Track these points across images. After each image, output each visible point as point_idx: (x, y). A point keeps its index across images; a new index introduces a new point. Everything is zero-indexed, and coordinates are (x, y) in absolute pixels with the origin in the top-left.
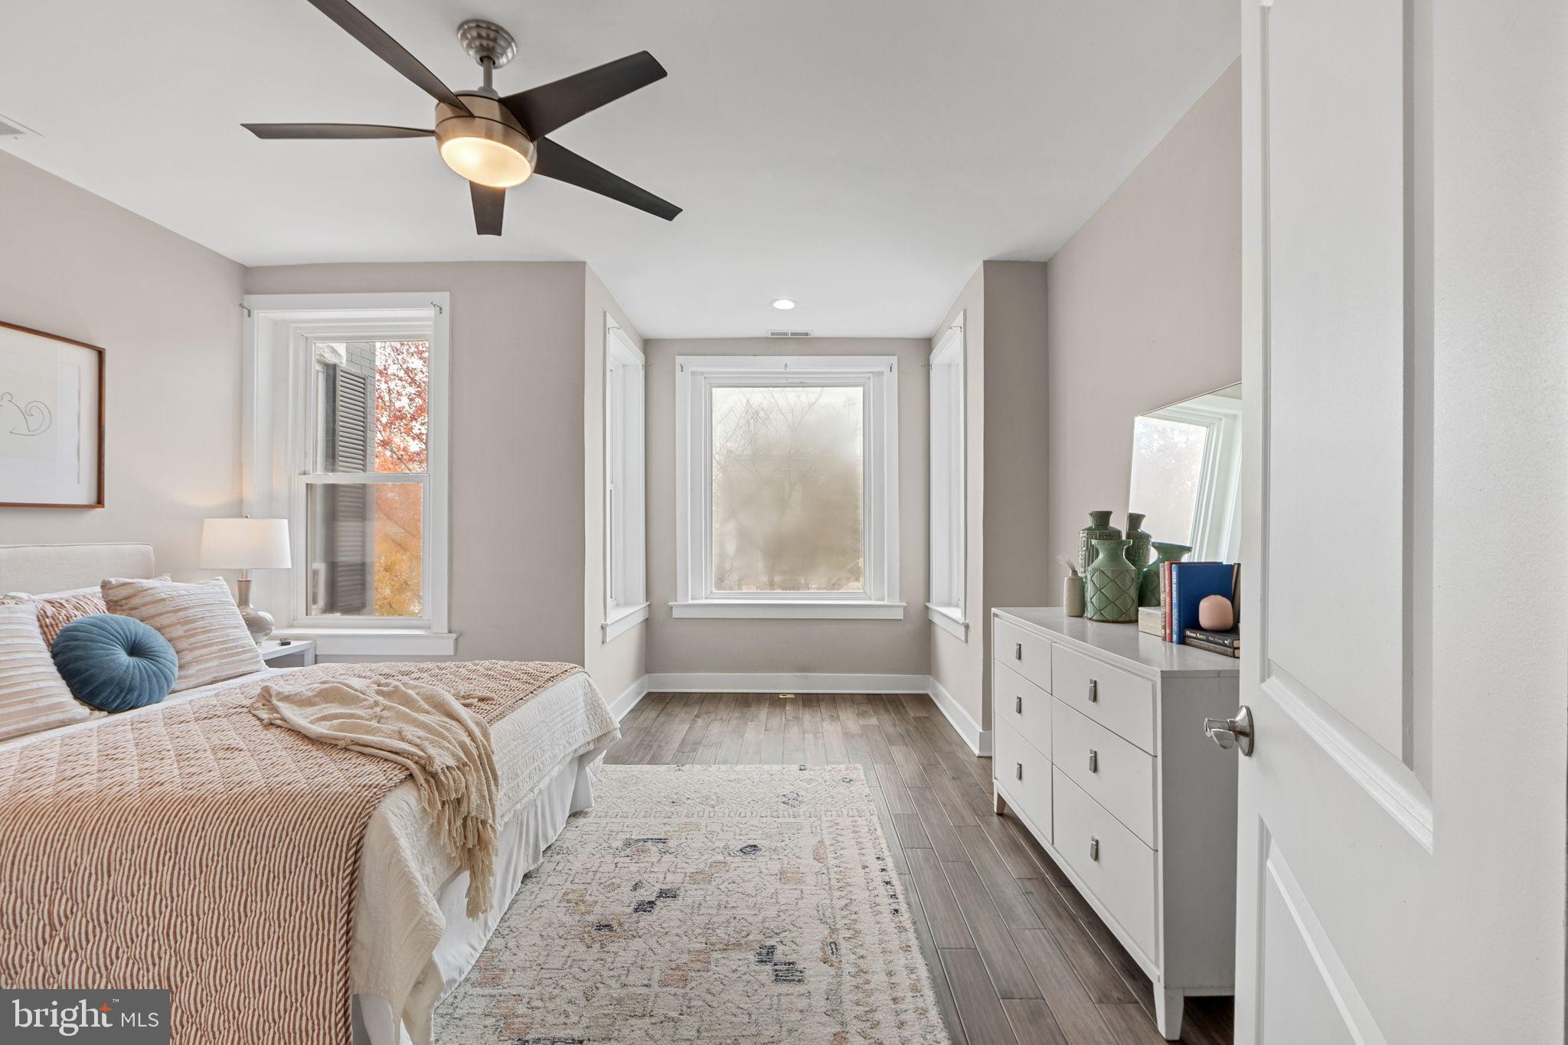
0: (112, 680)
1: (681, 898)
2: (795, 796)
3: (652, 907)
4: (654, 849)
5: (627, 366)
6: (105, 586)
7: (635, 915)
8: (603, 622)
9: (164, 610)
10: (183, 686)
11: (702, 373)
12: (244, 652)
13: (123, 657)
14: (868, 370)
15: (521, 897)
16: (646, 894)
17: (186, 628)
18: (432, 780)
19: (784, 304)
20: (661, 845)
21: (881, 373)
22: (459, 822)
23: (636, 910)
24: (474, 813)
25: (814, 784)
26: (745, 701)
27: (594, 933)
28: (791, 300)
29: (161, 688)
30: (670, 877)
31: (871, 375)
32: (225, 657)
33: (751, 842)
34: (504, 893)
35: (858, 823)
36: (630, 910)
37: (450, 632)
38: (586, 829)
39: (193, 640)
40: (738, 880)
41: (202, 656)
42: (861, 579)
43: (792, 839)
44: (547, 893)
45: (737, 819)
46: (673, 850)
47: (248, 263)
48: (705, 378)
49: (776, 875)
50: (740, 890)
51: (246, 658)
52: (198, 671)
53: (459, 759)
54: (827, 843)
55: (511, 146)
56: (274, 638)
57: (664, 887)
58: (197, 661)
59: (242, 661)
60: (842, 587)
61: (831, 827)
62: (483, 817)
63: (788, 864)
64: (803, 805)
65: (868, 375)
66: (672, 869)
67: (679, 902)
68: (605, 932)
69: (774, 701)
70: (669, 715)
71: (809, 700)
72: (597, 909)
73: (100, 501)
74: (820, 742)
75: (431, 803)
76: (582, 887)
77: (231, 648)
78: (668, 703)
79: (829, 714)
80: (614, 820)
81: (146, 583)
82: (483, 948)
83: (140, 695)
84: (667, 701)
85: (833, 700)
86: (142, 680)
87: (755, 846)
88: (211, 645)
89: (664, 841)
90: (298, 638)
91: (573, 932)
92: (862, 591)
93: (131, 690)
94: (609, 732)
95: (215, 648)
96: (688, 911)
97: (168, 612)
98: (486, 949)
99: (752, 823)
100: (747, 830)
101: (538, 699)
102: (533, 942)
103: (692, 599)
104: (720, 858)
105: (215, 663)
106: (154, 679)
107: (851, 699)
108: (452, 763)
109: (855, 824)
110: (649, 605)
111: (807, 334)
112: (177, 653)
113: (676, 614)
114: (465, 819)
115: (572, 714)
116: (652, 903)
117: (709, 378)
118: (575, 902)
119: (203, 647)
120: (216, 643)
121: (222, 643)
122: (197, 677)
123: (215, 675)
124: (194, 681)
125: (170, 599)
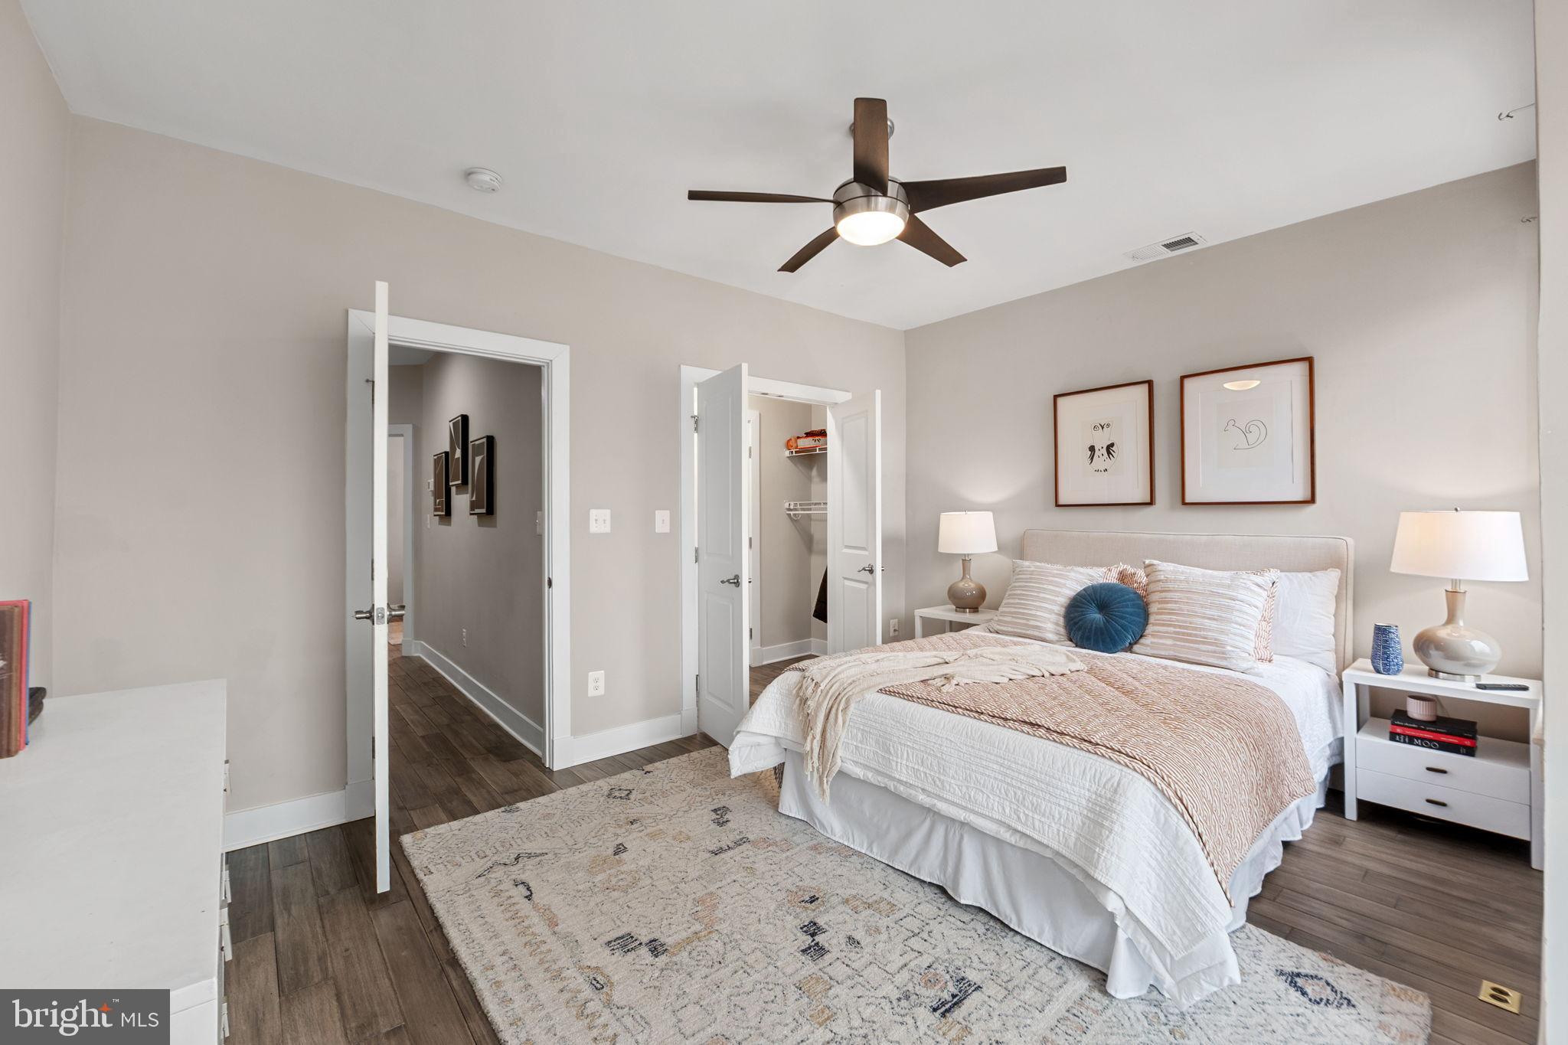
41: (1159, 632)
51: (1204, 649)
52: (1152, 643)
59: (1197, 649)
73: (1312, 500)
77: (1190, 635)
95: (1172, 629)
105: (1169, 642)
119: (1163, 625)
120: (1175, 626)
121: (1180, 627)
122: (1152, 648)
123: (1172, 653)
124: (1149, 651)
125: (1166, 581)
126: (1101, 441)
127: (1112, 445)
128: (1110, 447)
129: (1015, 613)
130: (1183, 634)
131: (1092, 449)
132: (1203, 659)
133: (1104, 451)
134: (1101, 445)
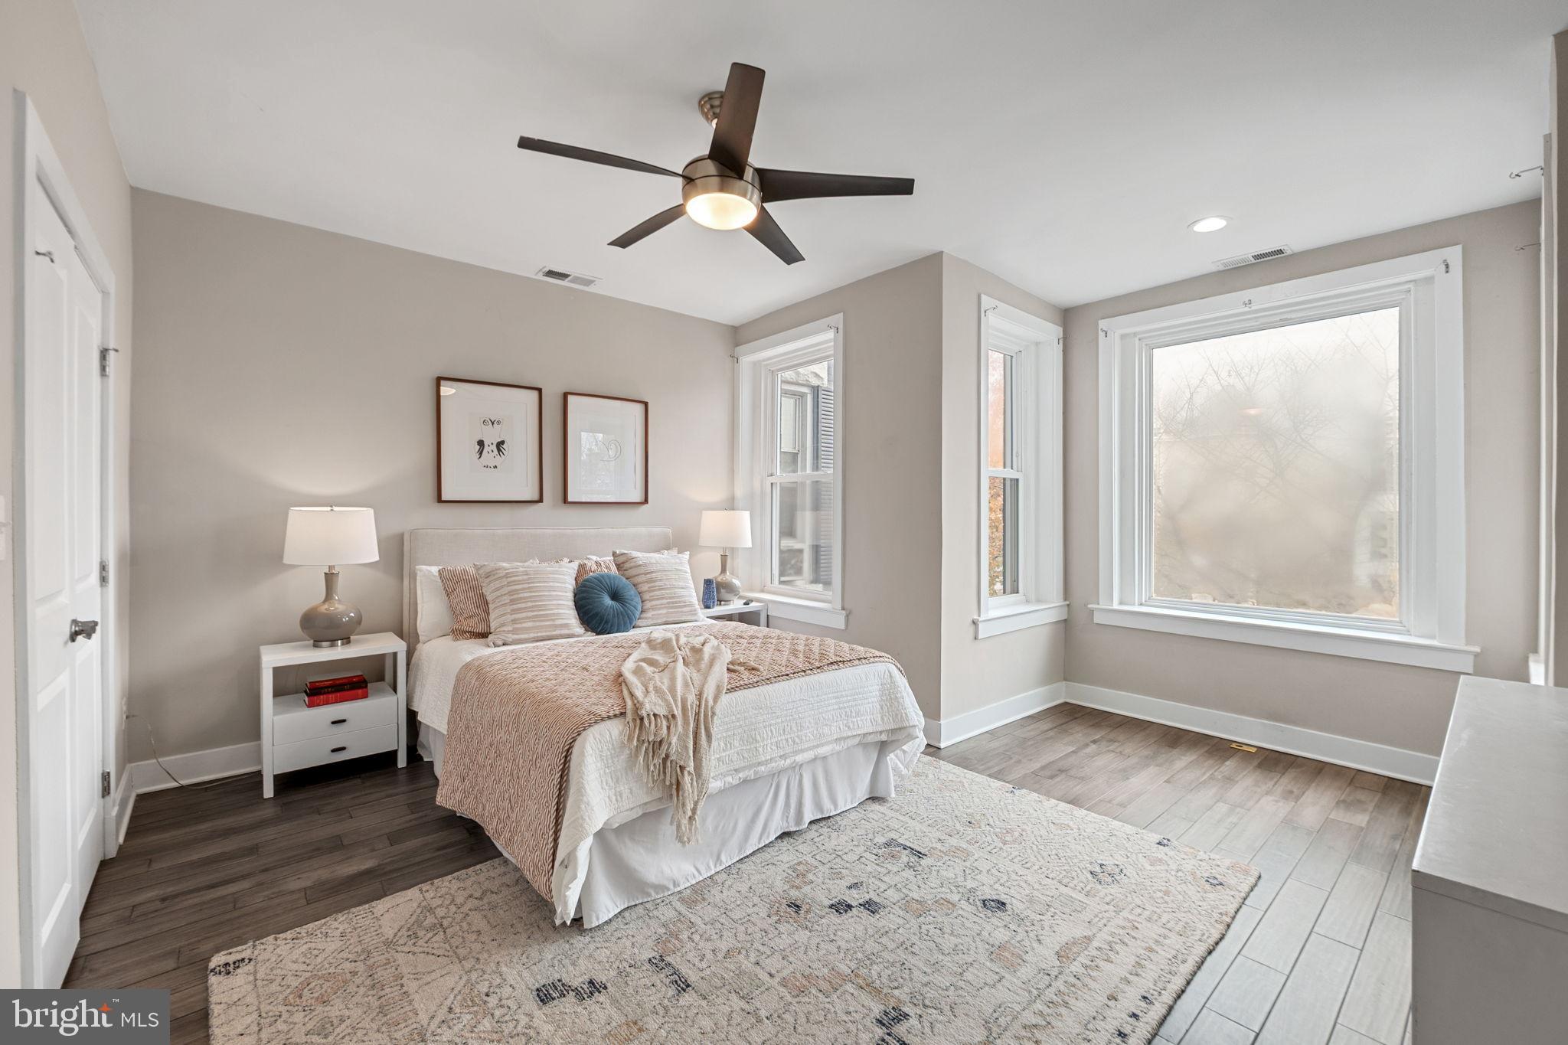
0: (597, 614)
1: (878, 916)
2: (1117, 871)
3: (846, 911)
4: (905, 857)
5: (1040, 343)
6: (614, 554)
7: (828, 910)
8: (976, 617)
9: (641, 572)
10: (644, 624)
11: (1135, 334)
12: (685, 606)
13: (607, 601)
14: (1403, 279)
15: (769, 850)
16: (854, 897)
17: (650, 585)
18: (638, 721)
19: (1211, 224)
20: (914, 859)
21: (1430, 280)
22: (658, 761)
23: (831, 906)
24: (673, 757)
25: (1158, 868)
26: (1174, 738)
27: (784, 906)
28: (1218, 216)
29: (625, 623)
30: (891, 892)
31: (1411, 286)
32: (672, 608)
33: (1003, 898)
34: (746, 837)
35: (1167, 942)
36: (828, 903)
37: (843, 609)
38: (871, 815)
39: (652, 594)
40: (947, 930)
41: (656, 605)
42: (1396, 600)
43: (1056, 917)
44: (787, 854)
45: (1017, 867)
46: (920, 869)
47: (736, 323)
48: (1140, 340)
49: (993, 946)
50: (938, 940)
52: (653, 615)
53: (670, 710)
54: (1095, 944)
55: (728, 193)
56: (741, 597)
57: (876, 899)
58: (653, 608)
59: (682, 612)
60: (1357, 610)
61: (1123, 928)
62: (682, 763)
63: (1018, 942)
64: (1116, 886)
65: (1406, 286)
66: (899, 886)
67: (873, 919)
68: (791, 911)
69: (1218, 748)
70: (1066, 731)
71: (1272, 762)
72: (807, 889)
73: (646, 501)
74: (1233, 819)
75: (630, 739)
76: (816, 863)
77: (676, 602)
78: (1076, 718)
79: (1289, 787)
80: (902, 818)
81: (635, 554)
82: (709, 875)
83: (612, 626)
84: (1076, 716)
85: (1317, 771)
86: (614, 616)
87: (1003, 904)
88: (663, 598)
89: (920, 855)
90: (758, 600)
91: (772, 897)
92: (1398, 619)
93: (607, 622)
94: (905, 728)
95: (665, 601)
96: (871, 931)
97: (642, 574)
98: (710, 877)
99: (1029, 878)
100: (1015, 883)
101: (807, 678)
102: (740, 889)
103: (1121, 603)
104: (955, 898)
105: (664, 611)
106: (621, 617)
107: (1350, 779)
108: (662, 711)
109: (1161, 939)
110: (1068, 605)
111: (1280, 252)
112: (642, 602)
113: (1098, 618)
114: (665, 760)
115: (855, 700)
116: (850, 907)
117: (1145, 338)
118: (799, 874)
119: (658, 599)
120: (666, 598)
121: (670, 598)
122: (653, 619)
123: (665, 619)
124: (651, 622)
125: (645, 565)
126: (491, 437)
127: (503, 442)
128: (500, 444)
129: (537, 616)
130: (673, 603)
131: (481, 443)
132: (684, 618)
133: (494, 447)
134: (491, 440)
